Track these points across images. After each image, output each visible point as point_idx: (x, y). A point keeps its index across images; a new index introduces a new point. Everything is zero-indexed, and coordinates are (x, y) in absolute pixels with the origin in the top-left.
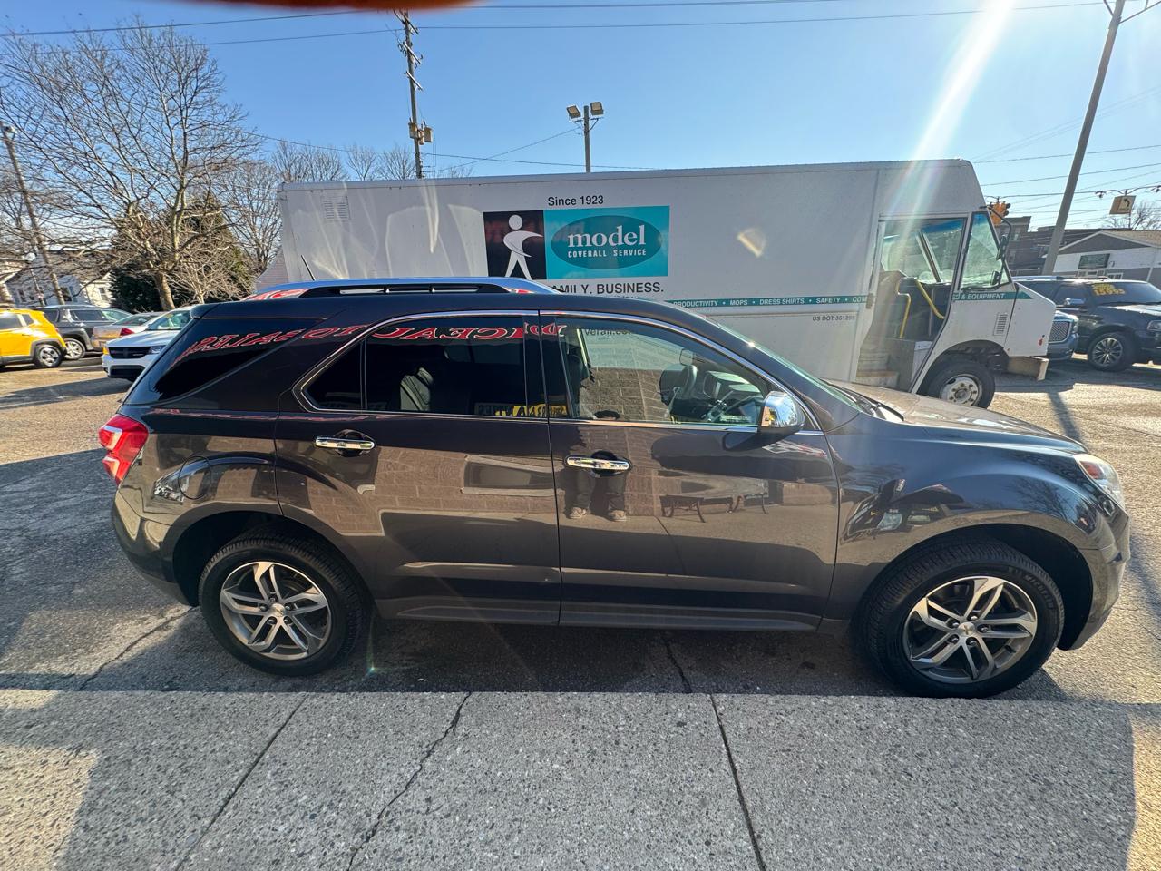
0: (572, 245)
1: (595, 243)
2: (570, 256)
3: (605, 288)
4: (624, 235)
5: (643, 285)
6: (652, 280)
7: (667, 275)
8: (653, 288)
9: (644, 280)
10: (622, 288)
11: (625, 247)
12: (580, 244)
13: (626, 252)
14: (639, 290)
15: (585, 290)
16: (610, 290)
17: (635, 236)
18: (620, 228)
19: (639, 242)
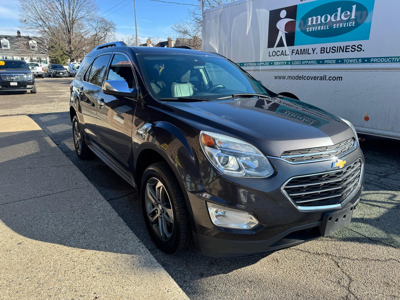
0: (310, 24)
1: (323, 21)
2: (308, 31)
3: (325, 50)
4: (341, 13)
5: (350, 47)
6: (357, 43)
7: (368, 39)
8: (357, 49)
9: (351, 43)
10: (336, 49)
11: (342, 21)
12: (314, 23)
13: (341, 25)
14: (347, 50)
15: (314, 51)
16: (328, 51)
17: (349, 13)
18: (339, 9)
19: (351, 17)
